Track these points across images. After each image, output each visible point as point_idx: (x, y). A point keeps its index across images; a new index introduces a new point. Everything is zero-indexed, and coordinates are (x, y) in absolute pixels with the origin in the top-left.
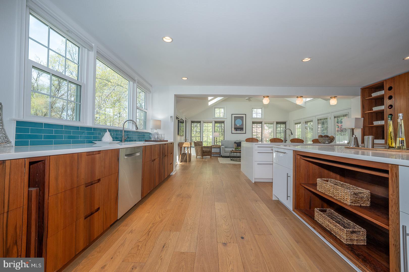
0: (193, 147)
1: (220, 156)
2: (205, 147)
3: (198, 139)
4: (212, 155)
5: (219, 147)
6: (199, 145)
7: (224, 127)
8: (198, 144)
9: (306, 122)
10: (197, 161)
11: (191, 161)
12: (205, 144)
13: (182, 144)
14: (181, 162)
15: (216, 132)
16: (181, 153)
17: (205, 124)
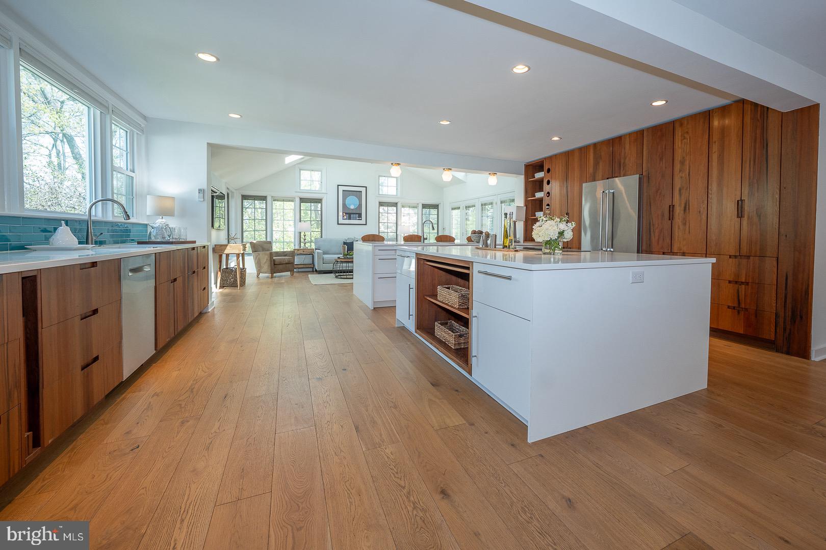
0: (249, 254)
1: (313, 271)
2: (278, 254)
3: (261, 237)
4: (295, 270)
5: (311, 253)
6: (264, 250)
7: (321, 211)
8: (261, 248)
9: (467, 207)
10: (260, 284)
11: (246, 285)
12: (276, 248)
13: (223, 247)
14: (222, 287)
15: (305, 221)
16: (220, 268)
17: (276, 202)
